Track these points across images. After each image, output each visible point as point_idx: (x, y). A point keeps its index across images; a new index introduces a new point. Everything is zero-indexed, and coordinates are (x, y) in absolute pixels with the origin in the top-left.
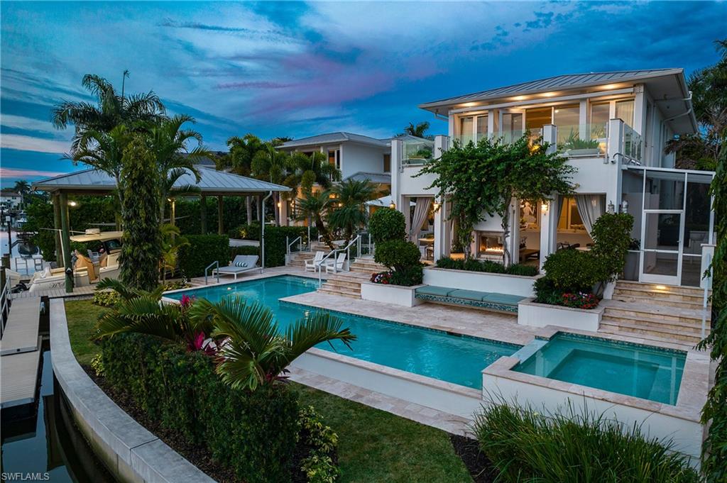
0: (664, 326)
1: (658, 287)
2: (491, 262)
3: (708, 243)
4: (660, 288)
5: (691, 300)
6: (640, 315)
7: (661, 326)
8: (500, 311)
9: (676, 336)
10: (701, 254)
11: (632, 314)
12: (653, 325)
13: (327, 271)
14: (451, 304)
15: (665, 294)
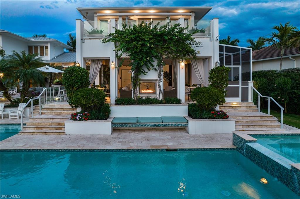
0: (258, 122)
1: (234, 104)
2: (149, 98)
3: (250, 81)
4: (235, 104)
5: (249, 108)
6: (244, 118)
7: (257, 122)
8: (175, 128)
9: (267, 126)
10: (248, 86)
11: (240, 118)
12: (254, 122)
13: (10, 117)
14: (140, 127)
15: (239, 106)
